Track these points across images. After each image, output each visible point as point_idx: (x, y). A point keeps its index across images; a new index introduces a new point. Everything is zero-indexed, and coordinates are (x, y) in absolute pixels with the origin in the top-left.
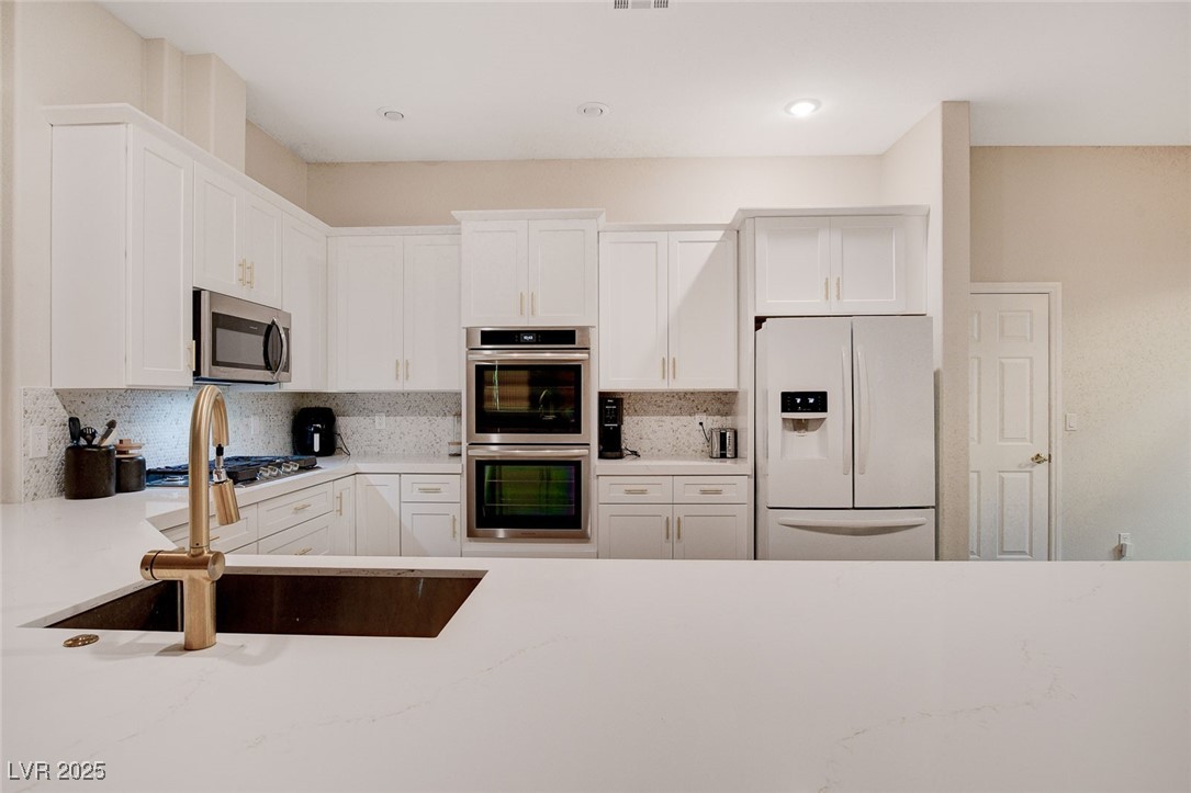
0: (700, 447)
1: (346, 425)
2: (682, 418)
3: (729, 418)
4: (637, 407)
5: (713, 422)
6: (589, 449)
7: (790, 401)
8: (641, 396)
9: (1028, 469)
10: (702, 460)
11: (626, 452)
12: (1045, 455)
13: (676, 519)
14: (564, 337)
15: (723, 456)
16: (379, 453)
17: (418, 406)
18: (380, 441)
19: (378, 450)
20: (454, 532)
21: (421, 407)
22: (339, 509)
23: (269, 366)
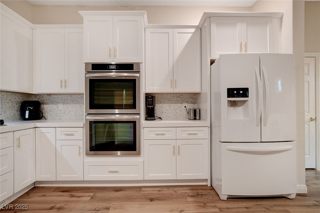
0: (185, 116)
1: (47, 108)
2: (178, 104)
3: (196, 104)
4: (161, 100)
5: (190, 106)
6: (140, 116)
7: (231, 93)
8: (162, 96)
9: (308, 123)
10: (186, 120)
11: (156, 118)
12: (314, 117)
13: (177, 146)
14: (128, 67)
15: (195, 119)
16: (60, 119)
17: (76, 100)
18: (60, 114)
19: (60, 118)
20: (80, 153)
21: (77, 101)
22: (18, 145)
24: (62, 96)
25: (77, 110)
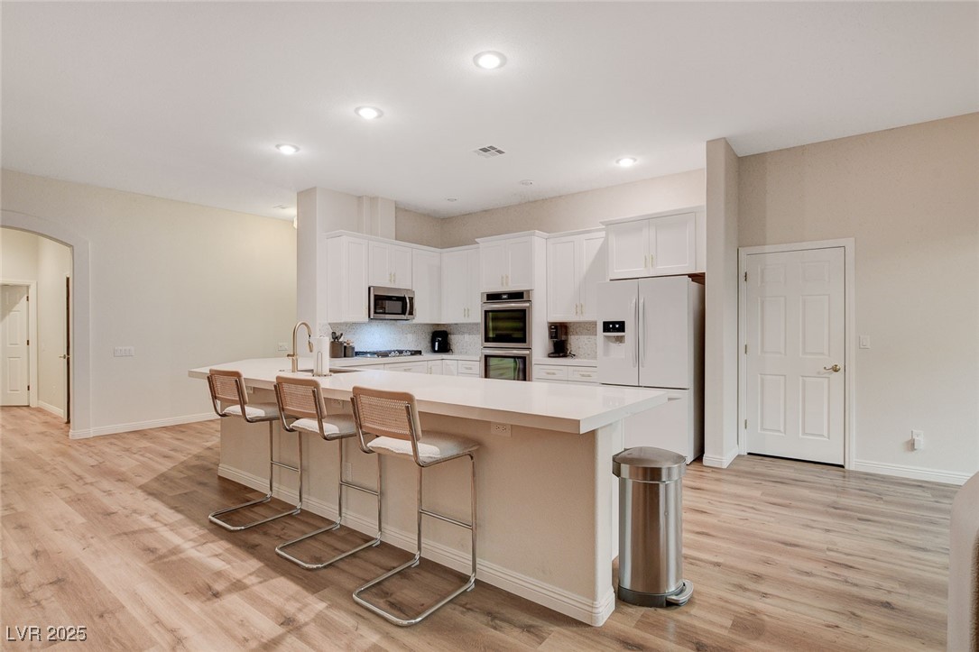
1: (453, 339)
4: (577, 330)
6: (531, 351)
7: (608, 327)
8: (579, 324)
9: (825, 376)
12: (841, 366)
14: (518, 296)
23: (404, 313)
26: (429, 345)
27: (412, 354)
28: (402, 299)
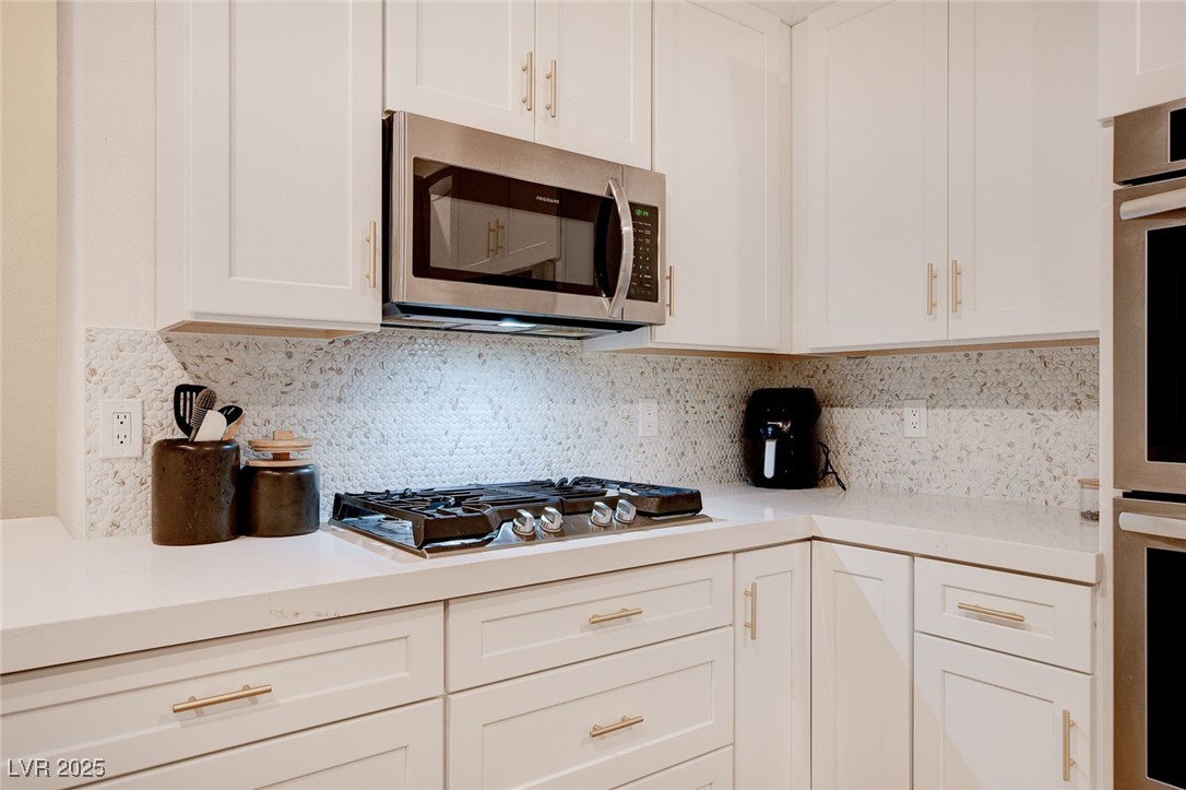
1: (846, 427)
16: (911, 490)
17: (1004, 384)
18: (914, 463)
19: (912, 484)
20: (1068, 763)
21: (1011, 385)
22: (750, 622)
23: (604, 283)
24: (922, 357)
25: (1011, 445)
26: (733, 450)
27: (645, 517)
28: (598, 212)
